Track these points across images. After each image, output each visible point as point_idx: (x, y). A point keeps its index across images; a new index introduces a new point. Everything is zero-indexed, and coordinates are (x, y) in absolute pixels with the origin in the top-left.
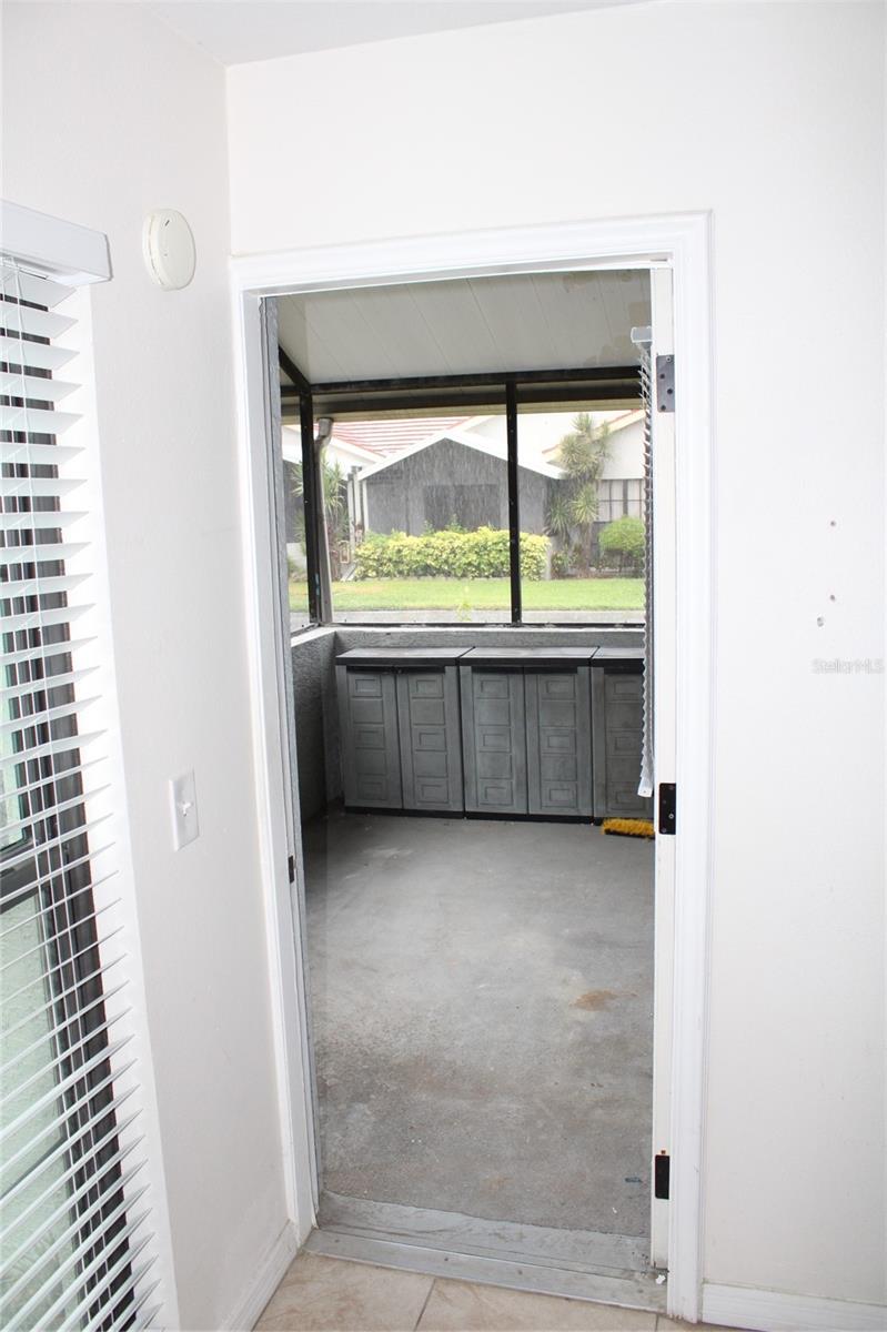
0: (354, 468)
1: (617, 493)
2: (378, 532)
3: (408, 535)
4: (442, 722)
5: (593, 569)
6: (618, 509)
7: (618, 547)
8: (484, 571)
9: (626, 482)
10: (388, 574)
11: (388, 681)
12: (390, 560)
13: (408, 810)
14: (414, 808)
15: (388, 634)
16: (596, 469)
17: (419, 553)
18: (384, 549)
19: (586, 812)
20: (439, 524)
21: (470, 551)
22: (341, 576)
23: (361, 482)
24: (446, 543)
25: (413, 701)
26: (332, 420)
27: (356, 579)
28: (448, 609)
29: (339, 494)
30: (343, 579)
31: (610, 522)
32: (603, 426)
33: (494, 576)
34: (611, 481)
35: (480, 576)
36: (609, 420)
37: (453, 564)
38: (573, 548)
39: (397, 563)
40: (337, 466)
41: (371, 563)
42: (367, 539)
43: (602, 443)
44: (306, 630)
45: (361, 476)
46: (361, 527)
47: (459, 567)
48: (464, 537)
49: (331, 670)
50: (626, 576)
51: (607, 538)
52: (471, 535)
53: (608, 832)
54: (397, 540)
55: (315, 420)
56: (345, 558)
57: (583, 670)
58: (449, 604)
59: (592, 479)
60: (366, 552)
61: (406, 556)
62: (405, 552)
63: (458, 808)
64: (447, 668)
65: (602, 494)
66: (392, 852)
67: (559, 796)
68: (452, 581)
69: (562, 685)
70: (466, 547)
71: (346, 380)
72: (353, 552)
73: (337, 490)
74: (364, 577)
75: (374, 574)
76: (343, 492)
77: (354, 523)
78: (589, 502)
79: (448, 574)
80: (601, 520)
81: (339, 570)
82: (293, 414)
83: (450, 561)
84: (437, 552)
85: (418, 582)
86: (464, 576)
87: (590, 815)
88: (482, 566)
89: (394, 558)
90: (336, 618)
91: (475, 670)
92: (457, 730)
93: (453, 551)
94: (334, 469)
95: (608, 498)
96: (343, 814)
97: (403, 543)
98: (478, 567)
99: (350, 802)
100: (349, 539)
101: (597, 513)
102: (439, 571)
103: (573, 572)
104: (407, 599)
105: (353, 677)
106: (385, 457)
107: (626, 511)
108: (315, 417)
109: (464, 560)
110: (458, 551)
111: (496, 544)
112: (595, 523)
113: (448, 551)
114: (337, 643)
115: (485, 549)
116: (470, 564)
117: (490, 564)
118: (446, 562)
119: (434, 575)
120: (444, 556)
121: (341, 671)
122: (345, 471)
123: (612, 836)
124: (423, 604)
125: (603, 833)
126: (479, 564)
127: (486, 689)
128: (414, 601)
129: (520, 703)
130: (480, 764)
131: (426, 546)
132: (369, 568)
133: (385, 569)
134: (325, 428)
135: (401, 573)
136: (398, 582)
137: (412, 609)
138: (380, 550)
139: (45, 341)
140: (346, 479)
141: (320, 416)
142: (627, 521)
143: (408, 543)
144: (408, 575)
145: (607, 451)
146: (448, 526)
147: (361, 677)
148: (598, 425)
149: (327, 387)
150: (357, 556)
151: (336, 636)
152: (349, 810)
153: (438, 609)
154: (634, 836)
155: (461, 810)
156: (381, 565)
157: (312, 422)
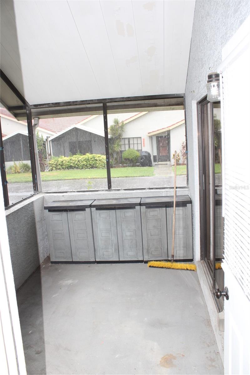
0: (47, 137)
1: (127, 142)
2: (55, 156)
3: (65, 157)
4: (86, 229)
5: (121, 165)
6: (127, 147)
7: (127, 158)
8: (88, 167)
9: (129, 139)
10: (59, 169)
11: (64, 215)
12: (59, 164)
13: (74, 262)
14: (76, 260)
15: (63, 196)
16: (120, 135)
17: (68, 162)
18: (58, 161)
19: (141, 259)
20: (74, 153)
21: (84, 161)
22: (45, 170)
23: (50, 141)
24: (76, 159)
25: (74, 221)
26: (39, 118)
27: (49, 171)
28: (78, 179)
29: (43, 145)
30: (45, 171)
31: (125, 150)
32: (122, 122)
33: (91, 168)
34: (125, 138)
35: (87, 168)
36: (123, 121)
37: (79, 165)
38: (114, 159)
39: (62, 165)
40: (42, 137)
41: (54, 166)
42: (52, 158)
43: (122, 127)
44: (32, 196)
45: (50, 139)
46: (50, 155)
47: (81, 166)
48: (82, 157)
50: (131, 166)
51: (125, 155)
52: (84, 156)
53: (150, 266)
54: (61, 158)
55: (32, 119)
56: (46, 165)
57: (138, 208)
58: (79, 178)
59: (119, 138)
60: (52, 162)
61: (64, 163)
62: (64, 162)
63: (93, 260)
64: (86, 209)
65: (122, 143)
67: (130, 253)
68: (79, 170)
69: (129, 213)
70: (83, 160)
71: (44, 103)
72: (48, 162)
73: (42, 144)
74: (52, 170)
75: (55, 169)
76: (44, 144)
77: (48, 154)
78: (118, 145)
79: (77, 168)
80: (122, 150)
81: (44, 168)
83: (78, 164)
84: (74, 161)
85: (68, 171)
86: (82, 168)
87: (143, 260)
88: (88, 165)
89: (61, 164)
90: (44, 190)
91: (97, 209)
92: (91, 232)
93: (79, 161)
94: (41, 137)
95: (124, 144)
96: (50, 264)
97: (63, 159)
98: (86, 166)
99: (53, 259)
100: (47, 159)
101: (121, 148)
102: (75, 167)
103: (115, 166)
104: (66, 177)
105: (51, 214)
106: (57, 133)
107: (129, 147)
108: (32, 117)
109: (82, 164)
110: (80, 161)
111: (92, 158)
112: (120, 151)
113: (77, 161)
114: (44, 200)
115: (88, 160)
116: (84, 165)
117: (90, 165)
118: (77, 164)
119: (73, 169)
120: (76, 163)
121: (46, 212)
122: (45, 138)
123: (152, 268)
124: (71, 178)
125: (148, 267)
126: (87, 165)
127: (102, 216)
128: (68, 177)
129: (115, 221)
130: (100, 243)
131: (70, 160)
132: (53, 167)
133: (58, 167)
134: (36, 121)
135: (63, 168)
136: (62, 171)
137: (67, 180)
138: (56, 162)
140: (45, 140)
141: (34, 117)
142: (130, 150)
143: (65, 159)
144: (65, 169)
145: (123, 130)
146: (76, 154)
147: (54, 214)
148: (120, 122)
149: (36, 106)
150: (50, 164)
151: (43, 198)
152: (52, 262)
153: (75, 179)
154: (160, 267)
155: (94, 260)
156: (57, 166)
157: (31, 120)
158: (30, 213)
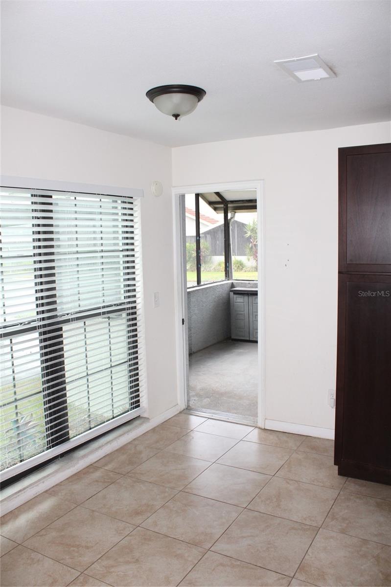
11: (246, 298)
14: (252, 340)
15: (249, 283)
25: (254, 304)
26: (235, 212)
44: (223, 281)
49: (229, 295)
66: (242, 351)
82: (222, 210)
90: (234, 278)
96: (231, 341)
99: (233, 337)
105: (235, 296)
114: (233, 285)
121: (232, 294)
134: (233, 215)
139: (132, 198)
141: (230, 211)
147: (237, 296)
149: (232, 202)
151: (232, 283)
152: (233, 340)
157: (228, 213)
158: (218, 293)
